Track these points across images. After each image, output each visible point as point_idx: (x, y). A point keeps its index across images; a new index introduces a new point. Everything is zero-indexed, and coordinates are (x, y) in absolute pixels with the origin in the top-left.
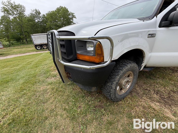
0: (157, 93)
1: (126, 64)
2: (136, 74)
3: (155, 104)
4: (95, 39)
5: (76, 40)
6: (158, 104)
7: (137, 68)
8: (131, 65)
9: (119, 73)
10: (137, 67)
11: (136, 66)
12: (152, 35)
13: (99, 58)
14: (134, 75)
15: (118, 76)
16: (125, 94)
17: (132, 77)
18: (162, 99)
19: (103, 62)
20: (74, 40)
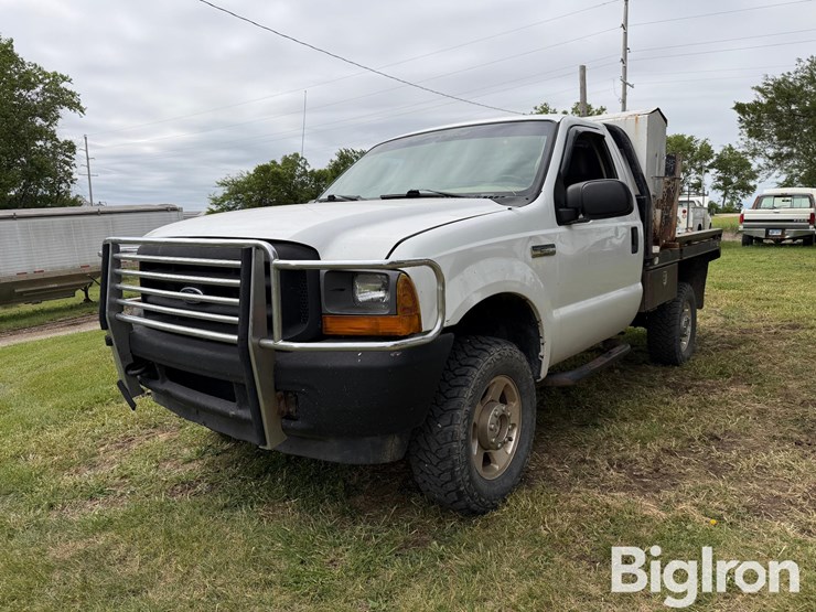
0: (620, 466)
1: (484, 347)
2: (525, 388)
3: (613, 497)
4: (395, 266)
5: (323, 272)
6: (623, 494)
7: (526, 363)
8: (501, 351)
9: (470, 379)
10: (523, 358)
11: (517, 356)
12: (542, 251)
13: (406, 319)
14: (521, 394)
15: (467, 386)
16: (506, 481)
17: (517, 402)
18: (635, 481)
19: (419, 331)
20: (316, 271)
